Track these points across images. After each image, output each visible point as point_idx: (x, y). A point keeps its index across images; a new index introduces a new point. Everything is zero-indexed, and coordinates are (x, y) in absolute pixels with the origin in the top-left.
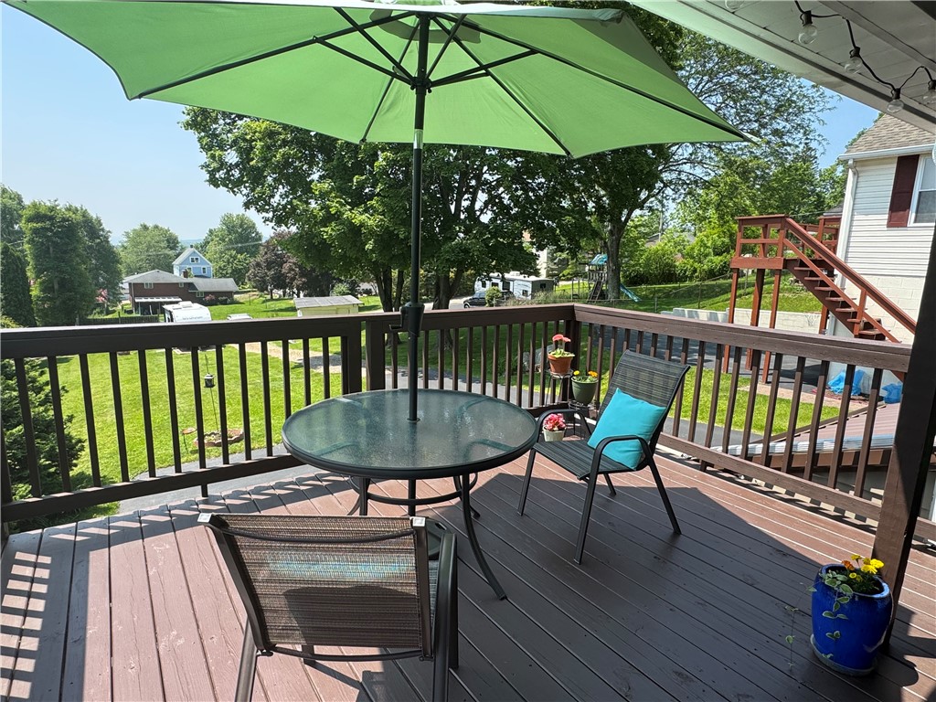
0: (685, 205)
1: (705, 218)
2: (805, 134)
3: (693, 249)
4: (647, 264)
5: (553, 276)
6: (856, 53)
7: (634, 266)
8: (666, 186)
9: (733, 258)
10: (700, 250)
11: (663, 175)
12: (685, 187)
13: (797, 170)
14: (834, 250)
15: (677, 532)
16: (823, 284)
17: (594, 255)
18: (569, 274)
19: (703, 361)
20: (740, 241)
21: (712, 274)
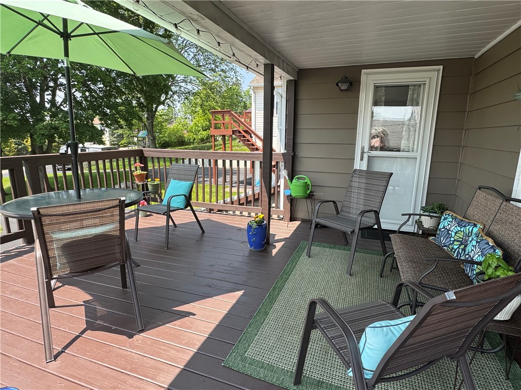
0: (185, 104)
1: (196, 112)
2: (235, 73)
3: (192, 128)
4: (169, 136)
5: (114, 145)
6: (234, 55)
7: (162, 138)
8: (174, 94)
9: (212, 131)
10: (195, 128)
11: (172, 88)
12: (184, 95)
13: (234, 90)
14: (251, 126)
15: (203, 232)
16: (248, 141)
17: (139, 131)
18: (125, 143)
19: (204, 181)
20: (213, 122)
21: (202, 140)
